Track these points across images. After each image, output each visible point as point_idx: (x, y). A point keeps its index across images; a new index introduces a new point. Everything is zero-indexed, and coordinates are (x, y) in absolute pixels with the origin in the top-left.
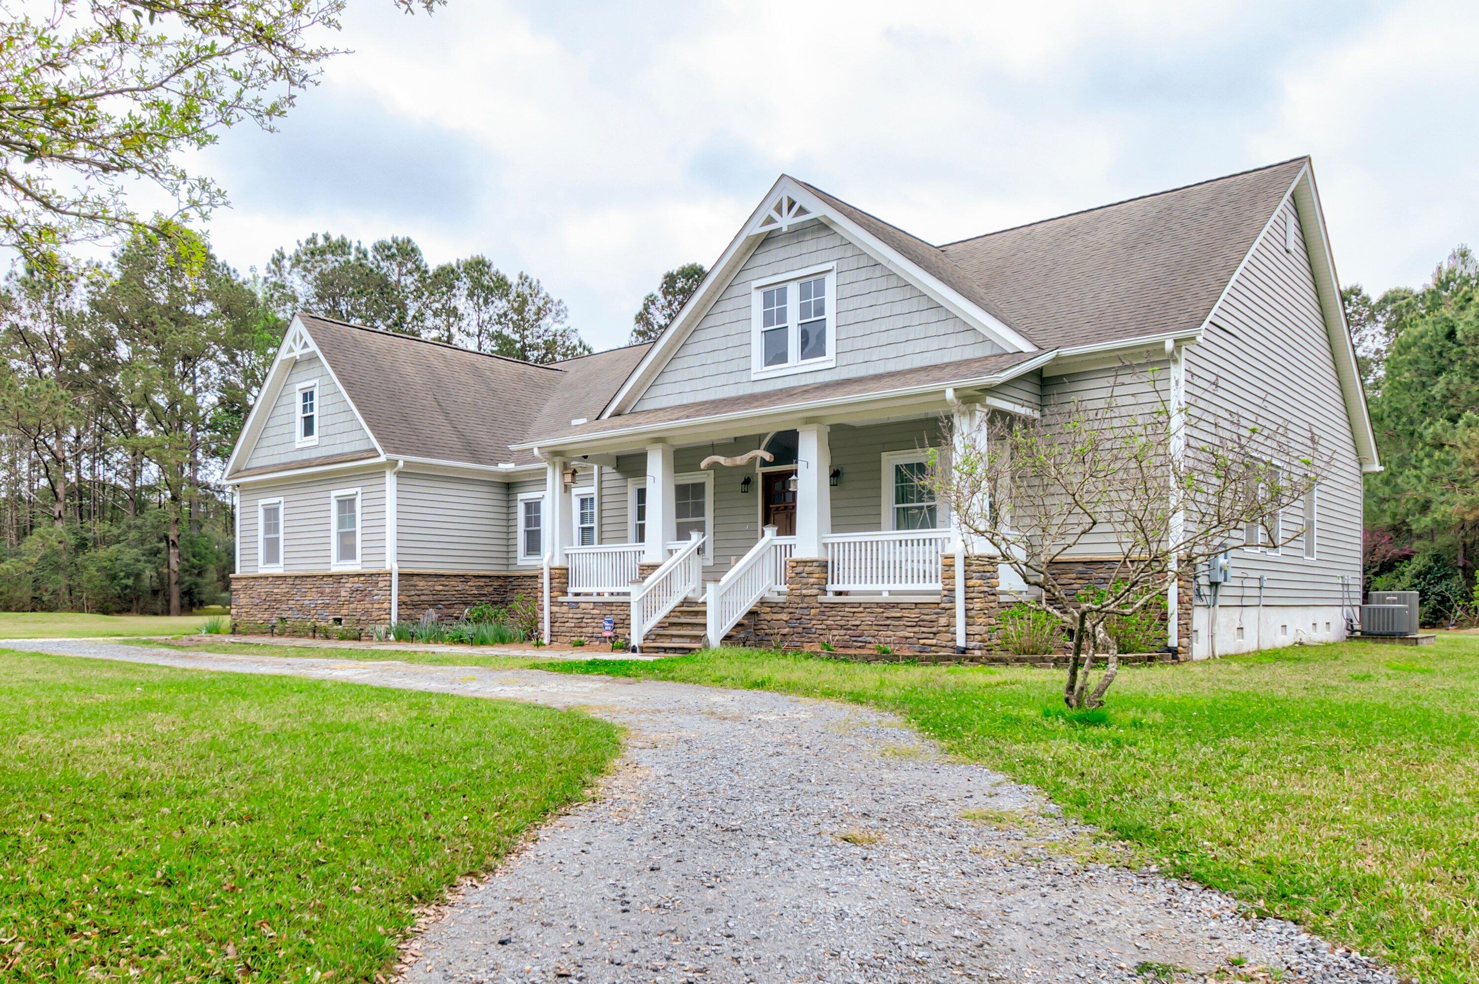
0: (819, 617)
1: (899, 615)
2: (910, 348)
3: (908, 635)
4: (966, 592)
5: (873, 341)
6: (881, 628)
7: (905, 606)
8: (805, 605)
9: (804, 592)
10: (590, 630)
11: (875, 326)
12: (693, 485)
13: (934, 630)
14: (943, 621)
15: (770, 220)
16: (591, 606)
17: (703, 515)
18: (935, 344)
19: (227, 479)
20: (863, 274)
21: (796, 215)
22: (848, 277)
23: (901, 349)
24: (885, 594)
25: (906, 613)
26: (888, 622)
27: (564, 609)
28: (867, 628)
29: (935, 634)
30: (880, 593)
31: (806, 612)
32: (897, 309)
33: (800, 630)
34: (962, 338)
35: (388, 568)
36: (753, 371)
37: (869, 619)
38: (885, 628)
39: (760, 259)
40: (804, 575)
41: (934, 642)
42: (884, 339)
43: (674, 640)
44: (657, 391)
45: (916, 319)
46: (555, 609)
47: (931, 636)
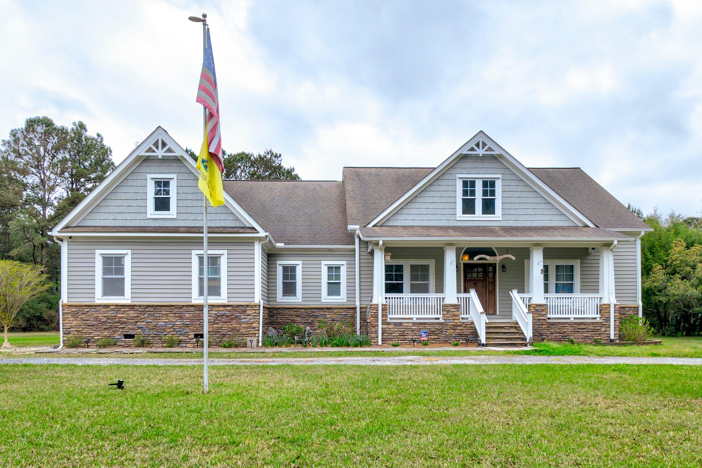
0: (547, 329)
1: (585, 327)
2: (537, 217)
3: (588, 335)
4: (615, 318)
5: (520, 212)
6: (577, 333)
7: (588, 324)
8: (540, 323)
9: (540, 318)
10: (411, 337)
11: (521, 206)
12: (421, 265)
13: (599, 333)
14: (603, 329)
15: (472, 149)
16: (411, 325)
17: (428, 280)
18: (547, 218)
19: (59, 232)
20: (514, 183)
21: (486, 150)
22: (507, 183)
23: (533, 218)
24: (572, 319)
25: (587, 326)
26: (579, 330)
27: (391, 326)
28: (570, 333)
29: (600, 334)
30: (569, 318)
31: (540, 326)
32: (530, 200)
33: (537, 334)
34: (559, 218)
35: (257, 301)
36: (457, 215)
37: (570, 329)
38: (578, 333)
39: (460, 165)
40: (539, 310)
41: (599, 337)
42: (524, 212)
43: (496, 340)
44: (399, 217)
45: (539, 206)
46: (385, 326)
47: (598, 335)
